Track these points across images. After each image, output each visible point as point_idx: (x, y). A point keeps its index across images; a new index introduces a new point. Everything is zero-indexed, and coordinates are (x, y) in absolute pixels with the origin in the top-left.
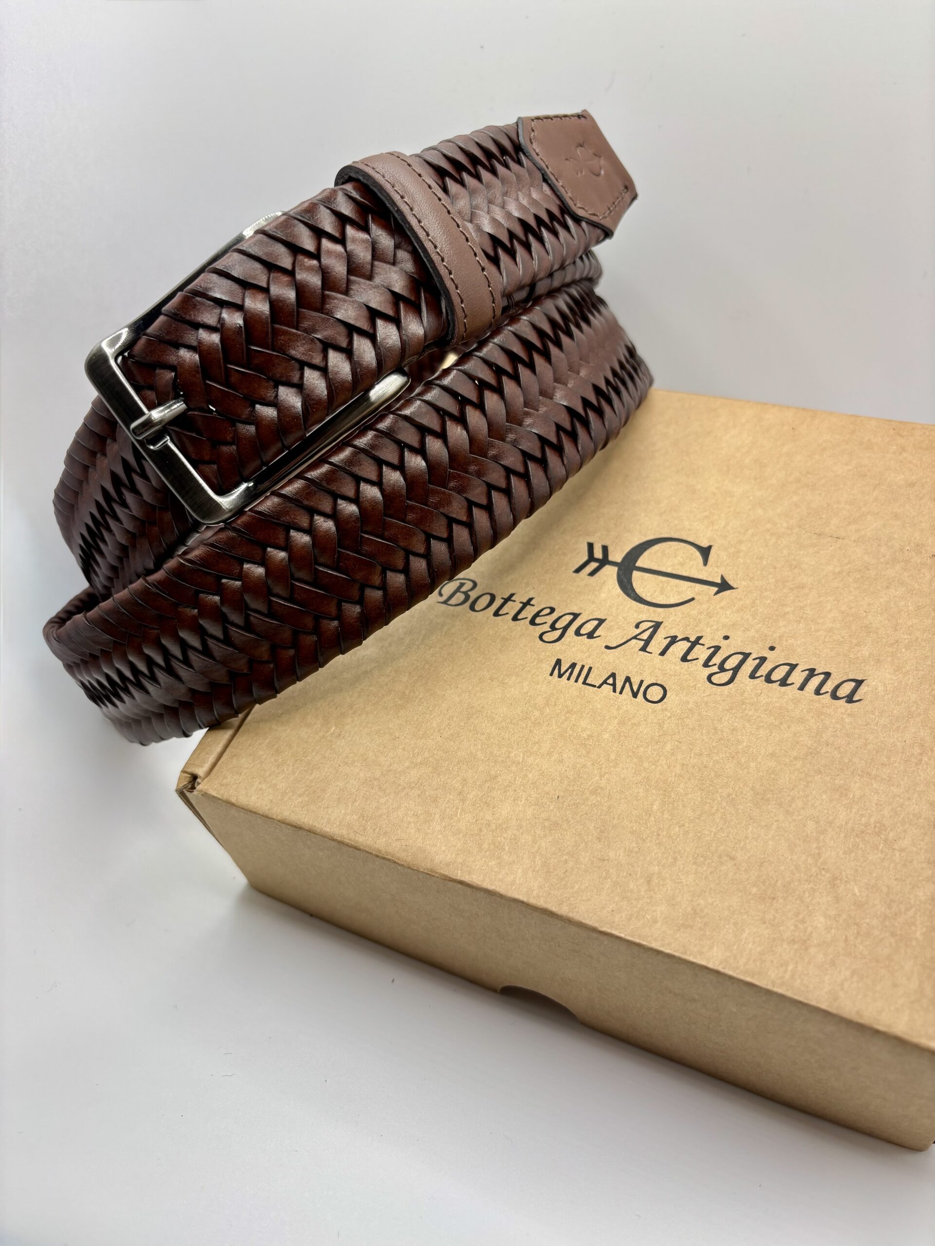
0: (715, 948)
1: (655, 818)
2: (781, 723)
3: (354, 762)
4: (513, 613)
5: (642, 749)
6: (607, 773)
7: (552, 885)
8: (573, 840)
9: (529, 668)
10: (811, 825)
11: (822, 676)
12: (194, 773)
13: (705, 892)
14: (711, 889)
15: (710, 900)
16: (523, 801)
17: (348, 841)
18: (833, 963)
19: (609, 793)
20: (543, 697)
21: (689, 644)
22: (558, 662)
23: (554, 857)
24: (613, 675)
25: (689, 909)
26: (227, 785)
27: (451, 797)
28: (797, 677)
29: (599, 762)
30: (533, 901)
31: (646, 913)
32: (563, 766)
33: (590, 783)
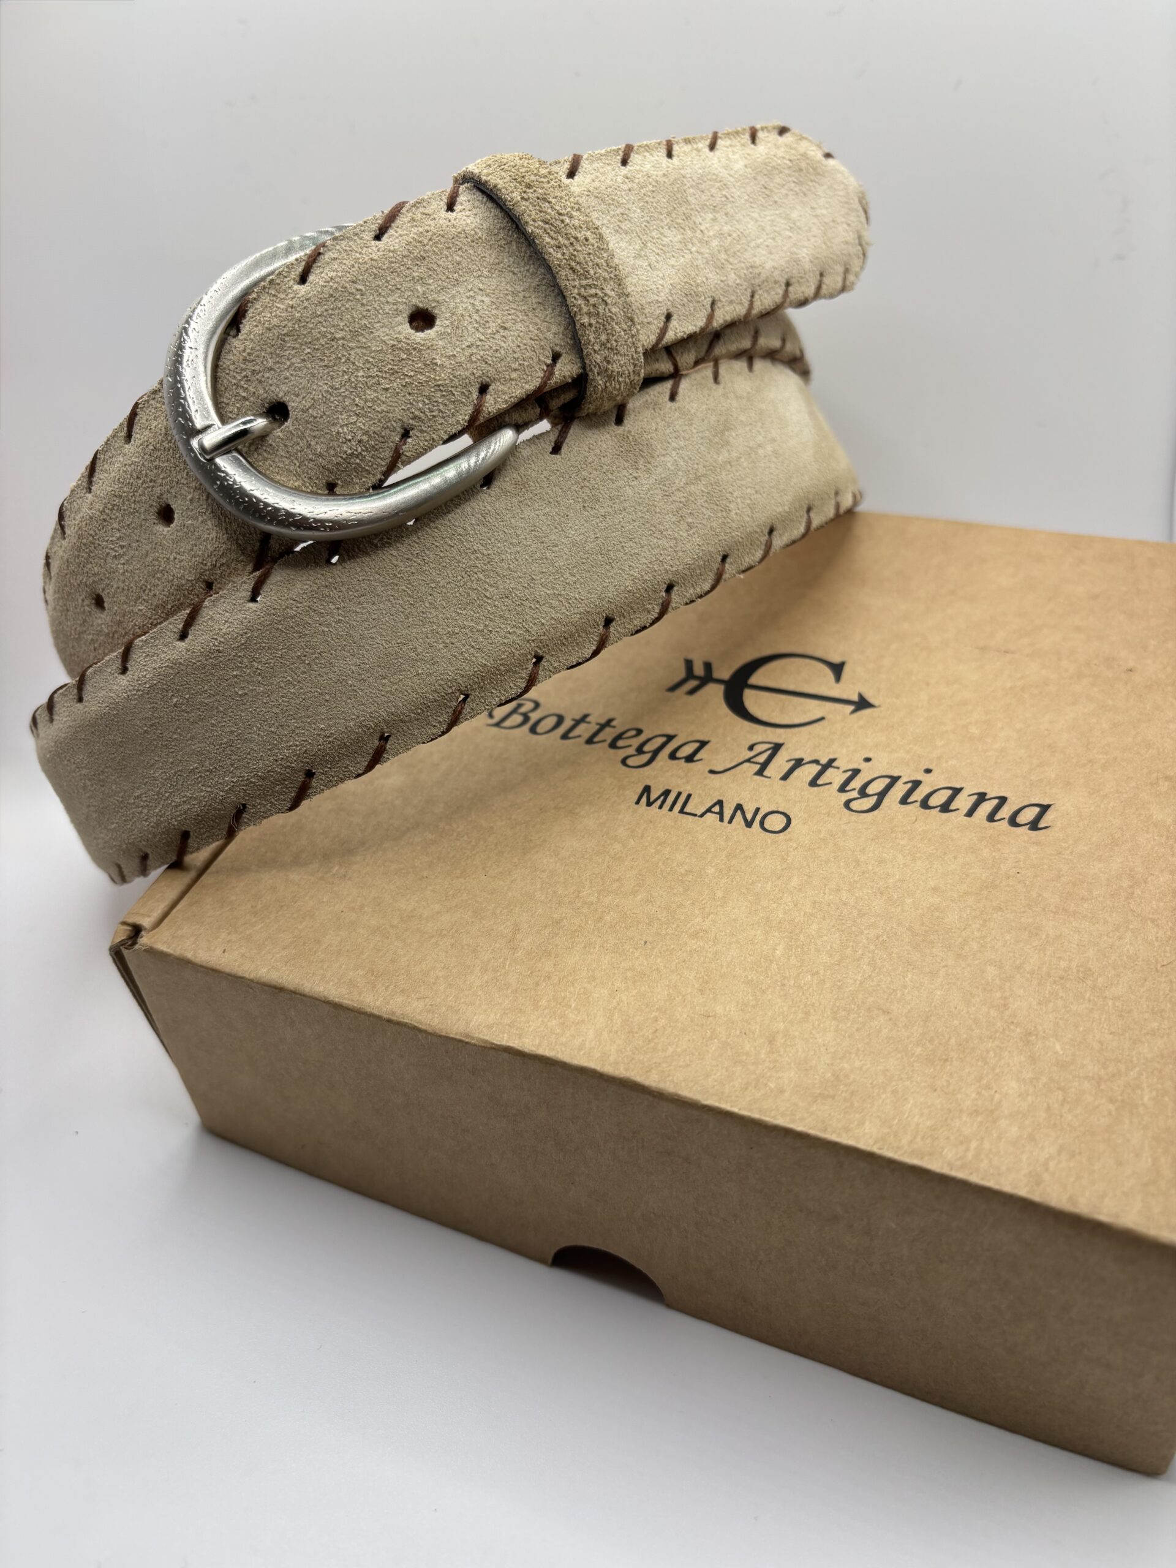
0: (867, 1124)
1: (777, 964)
2: (945, 854)
3: (362, 907)
4: (587, 736)
5: (760, 885)
6: (712, 913)
7: (636, 1048)
8: (666, 993)
9: (607, 796)
10: (991, 972)
11: (997, 801)
12: (138, 923)
13: (850, 1053)
14: (858, 1049)
15: (857, 1064)
16: (597, 947)
17: (350, 1003)
18: (1031, 1138)
19: (715, 937)
20: (627, 827)
21: (819, 768)
22: (647, 789)
23: (640, 1013)
24: (720, 803)
25: (829, 1075)
26: (182, 936)
27: (497, 945)
28: (963, 802)
29: (702, 900)
30: (608, 1069)
31: (768, 1080)
32: (653, 906)
33: (689, 925)
